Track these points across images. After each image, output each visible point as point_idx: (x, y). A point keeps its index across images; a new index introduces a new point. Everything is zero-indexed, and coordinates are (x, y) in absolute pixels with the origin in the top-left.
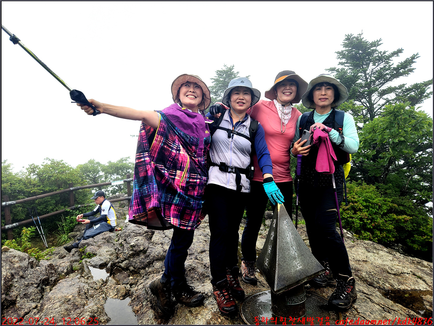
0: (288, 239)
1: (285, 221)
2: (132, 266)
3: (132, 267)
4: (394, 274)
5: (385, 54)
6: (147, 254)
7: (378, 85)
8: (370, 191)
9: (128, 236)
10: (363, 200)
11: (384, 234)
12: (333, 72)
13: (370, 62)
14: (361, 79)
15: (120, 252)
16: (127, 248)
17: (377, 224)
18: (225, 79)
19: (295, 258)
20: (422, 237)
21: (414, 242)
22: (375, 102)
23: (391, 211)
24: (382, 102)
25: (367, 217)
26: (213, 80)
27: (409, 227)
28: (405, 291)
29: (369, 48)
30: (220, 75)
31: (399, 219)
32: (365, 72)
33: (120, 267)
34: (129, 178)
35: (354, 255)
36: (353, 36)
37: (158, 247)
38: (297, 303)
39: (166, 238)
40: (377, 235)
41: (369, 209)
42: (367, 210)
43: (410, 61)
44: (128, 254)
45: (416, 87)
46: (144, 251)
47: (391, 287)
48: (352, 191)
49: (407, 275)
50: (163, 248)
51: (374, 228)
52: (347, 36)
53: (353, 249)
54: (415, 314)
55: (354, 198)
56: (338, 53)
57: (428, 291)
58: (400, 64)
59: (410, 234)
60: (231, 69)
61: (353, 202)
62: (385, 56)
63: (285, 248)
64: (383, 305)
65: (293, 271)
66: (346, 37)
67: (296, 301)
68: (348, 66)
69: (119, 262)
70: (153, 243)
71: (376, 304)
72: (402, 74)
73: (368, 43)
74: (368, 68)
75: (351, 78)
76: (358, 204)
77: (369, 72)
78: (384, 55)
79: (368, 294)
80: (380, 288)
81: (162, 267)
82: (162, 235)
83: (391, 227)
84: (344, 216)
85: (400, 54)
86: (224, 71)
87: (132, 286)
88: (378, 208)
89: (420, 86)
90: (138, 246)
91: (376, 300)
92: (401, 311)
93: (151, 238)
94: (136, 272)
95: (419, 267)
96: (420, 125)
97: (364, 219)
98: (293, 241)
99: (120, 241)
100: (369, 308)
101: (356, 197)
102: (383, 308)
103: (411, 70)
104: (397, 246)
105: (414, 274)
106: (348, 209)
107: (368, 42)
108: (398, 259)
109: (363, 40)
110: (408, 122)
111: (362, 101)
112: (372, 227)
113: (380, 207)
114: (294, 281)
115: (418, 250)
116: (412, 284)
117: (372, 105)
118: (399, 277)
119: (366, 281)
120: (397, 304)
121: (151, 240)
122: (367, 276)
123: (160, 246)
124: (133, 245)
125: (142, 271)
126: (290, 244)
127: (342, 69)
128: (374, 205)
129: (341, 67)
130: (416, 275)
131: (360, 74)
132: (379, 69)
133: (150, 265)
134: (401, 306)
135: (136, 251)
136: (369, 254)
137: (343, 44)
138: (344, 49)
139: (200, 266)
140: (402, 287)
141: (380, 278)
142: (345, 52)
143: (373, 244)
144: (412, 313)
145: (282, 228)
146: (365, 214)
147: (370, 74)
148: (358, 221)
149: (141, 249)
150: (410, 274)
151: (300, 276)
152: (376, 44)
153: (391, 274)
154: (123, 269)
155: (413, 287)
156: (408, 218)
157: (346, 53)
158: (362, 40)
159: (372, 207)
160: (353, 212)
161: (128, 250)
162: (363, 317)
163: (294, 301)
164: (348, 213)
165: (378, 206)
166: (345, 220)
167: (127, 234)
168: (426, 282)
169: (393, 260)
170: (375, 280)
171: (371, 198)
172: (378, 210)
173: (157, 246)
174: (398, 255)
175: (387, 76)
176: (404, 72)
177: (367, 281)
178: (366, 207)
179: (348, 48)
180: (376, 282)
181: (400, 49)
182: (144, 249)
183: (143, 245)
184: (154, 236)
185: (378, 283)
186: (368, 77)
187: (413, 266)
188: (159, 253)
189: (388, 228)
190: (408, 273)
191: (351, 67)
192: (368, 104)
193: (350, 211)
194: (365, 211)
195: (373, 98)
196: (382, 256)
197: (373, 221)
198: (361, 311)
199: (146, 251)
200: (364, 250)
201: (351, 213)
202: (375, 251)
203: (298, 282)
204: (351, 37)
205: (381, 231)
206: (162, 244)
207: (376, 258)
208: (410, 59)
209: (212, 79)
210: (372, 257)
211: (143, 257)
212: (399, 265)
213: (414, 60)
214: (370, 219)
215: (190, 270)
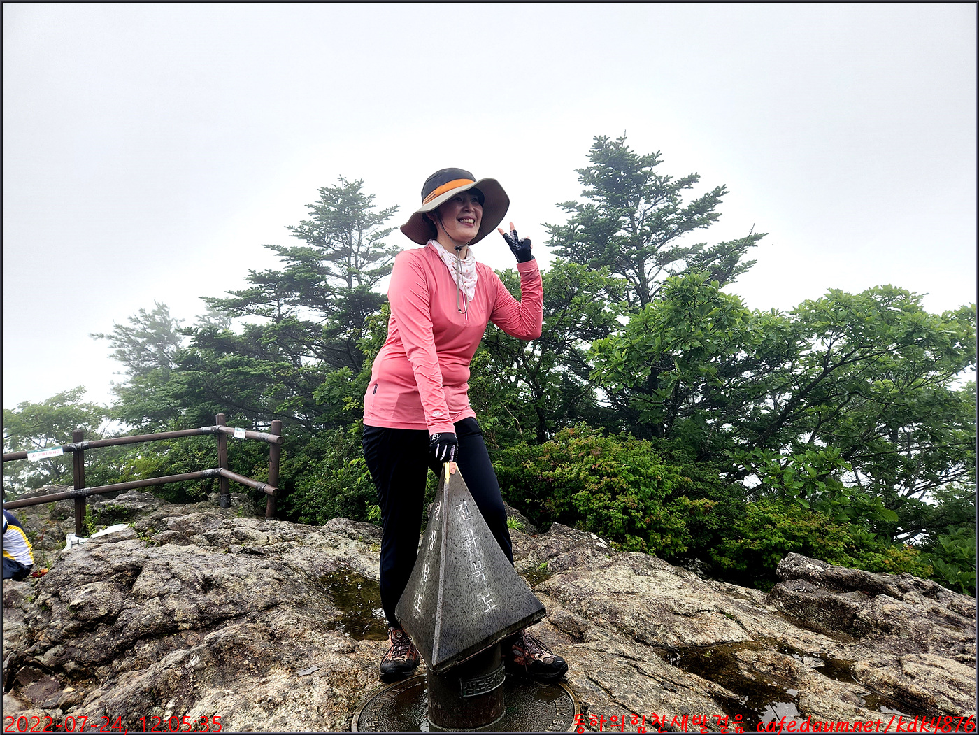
0: (468, 546)
1: (461, 505)
2: (73, 660)
3: (73, 663)
4: (685, 615)
5: (668, 183)
6: (119, 624)
7: (655, 243)
8: (641, 451)
9: (66, 582)
10: (627, 470)
11: (668, 540)
12: (571, 210)
13: (641, 196)
14: (624, 229)
15: (39, 626)
16: (62, 614)
17: (654, 518)
18: (341, 207)
19: (481, 588)
20: (737, 542)
21: (722, 553)
22: (651, 276)
23: (680, 491)
24: (663, 276)
25: (636, 505)
26: (313, 210)
27: (713, 522)
28: (705, 647)
29: (639, 168)
30: (331, 199)
31: (695, 507)
32: (631, 214)
33: (37, 664)
34: (78, 442)
35: (609, 583)
36: (609, 141)
37: (150, 605)
38: (484, 690)
39: (173, 580)
40: (656, 543)
41: (639, 489)
42: (637, 490)
43: (711, 199)
44: (62, 628)
45: (723, 250)
46: (110, 619)
47: (678, 642)
48: (607, 453)
49: (709, 615)
50: (162, 605)
51: (649, 527)
52: (596, 139)
53: (609, 571)
54: (723, 689)
55: (611, 467)
56: (580, 171)
57: (746, 641)
58: (694, 204)
59: (716, 538)
60: (355, 187)
61: (609, 475)
62: (667, 185)
63: (459, 565)
64: (662, 678)
65: (475, 616)
66: (596, 141)
67: (482, 686)
68: (600, 201)
69: (34, 653)
70: (136, 596)
71: (649, 676)
72: (697, 224)
73: (636, 157)
74: (637, 207)
75: (605, 224)
76: (619, 478)
77: (639, 216)
78: (665, 184)
79: (634, 659)
80: (658, 646)
81: (158, 653)
82: (163, 575)
83: (680, 524)
84: (592, 506)
85: (694, 184)
86: (339, 190)
87: (68, 711)
88: (656, 485)
89: (729, 249)
90: (93, 606)
91: (649, 668)
92: (695, 687)
93: (130, 584)
94: (84, 675)
95: (731, 598)
96: (727, 318)
97: (629, 510)
98: (478, 548)
99: (41, 598)
100: (634, 686)
101: (615, 463)
102: (663, 683)
103: (713, 217)
104: (693, 563)
105: (721, 612)
106: (600, 491)
107: (636, 155)
108: (691, 584)
109: (628, 151)
110: (706, 311)
111: (627, 273)
112: (645, 526)
113: (660, 483)
114: (478, 638)
115: (729, 569)
116: (716, 630)
117: (645, 281)
118: (694, 620)
119: (632, 633)
120: (690, 674)
121: (131, 589)
122: (634, 623)
123: (155, 601)
124: (79, 604)
125: (102, 670)
126: (471, 555)
127: (589, 206)
128: (649, 480)
129: (585, 201)
130: (724, 613)
131: (622, 218)
132: (657, 211)
133: (124, 652)
134: (696, 676)
135: (85, 620)
136: (638, 579)
137: (590, 154)
138: (592, 164)
139: (257, 635)
140: (699, 639)
141: (658, 624)
142: (594, 171)
143: (646, 558)
144: (717, 688)
145: (454, 520)
146: (632, 499)
147: (641, 219)
148: (619, 515)
149: (99, 613)
150: (713, 611)
151: (491, 626)
152: (651, 160)
153: (679, 614)
154: (46, 670)
155: (719, 637)
156: (711, 503)
157: (596, 174)
158: (625, 149)
159: (645, 485)
160: (610, 496)
161: (62, 618)
162: (622, 705)
163: (478, 687)
164: (600, 498)
165: (656, 482)
166: (595, 514)
167: (63, 577)
168: (742, 624)
169: (682, 587)
170: (649, 630)
171: (644, 465)
172: (657, 491)
173: (148, 603)
174: (693, 576)
175: (672, 226)
176: (701, 220)
177: (634, 634)
178: (635, 484)
179: (599, 164)
180: (650, 632)
181: (694, 174)
182: (110, 612)
183: (107, 602)
184: (139, 578)
185: (655, 635)
186: (637, 226)
187: (719, 595)
188: (153, 619)
189: (675, 526)
190: (709, 611)
191: (605, 203)
192: (637, 279)
193: (605, 494)
194: (632, 494)
195: (647, 269)
196: (663, 580)
197: (647, 514)
198: (619, 694)
199: (116, 616)
200: (628, 572)
201: (605, 497)
202: (649, 572)
203: (486, 641)
204: (605, 143)
205: (663, 532)
206: (161, 596)
207: (652, 585)
208: (712, 195)
209: (309, 206)
210: (644, 585)
211: (105, 632)
212: (694, 595)
213: (718, 198)
214: (642, 509)
215: (231, 648)
